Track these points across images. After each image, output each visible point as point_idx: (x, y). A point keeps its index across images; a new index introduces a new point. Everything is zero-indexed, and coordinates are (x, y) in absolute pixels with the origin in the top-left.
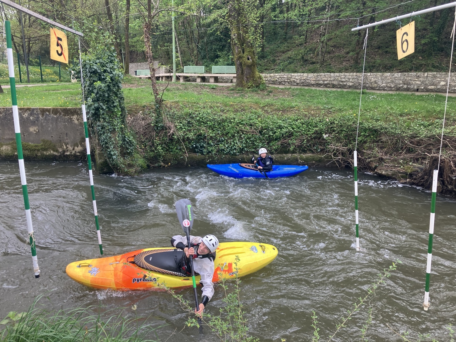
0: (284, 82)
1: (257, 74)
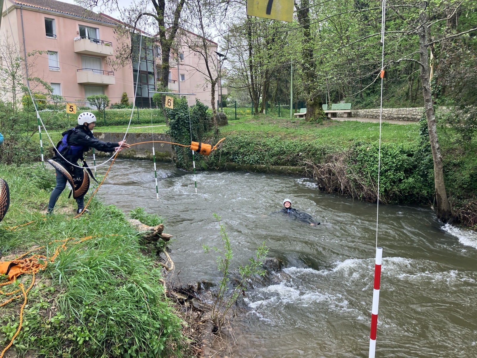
1: (317, 111)
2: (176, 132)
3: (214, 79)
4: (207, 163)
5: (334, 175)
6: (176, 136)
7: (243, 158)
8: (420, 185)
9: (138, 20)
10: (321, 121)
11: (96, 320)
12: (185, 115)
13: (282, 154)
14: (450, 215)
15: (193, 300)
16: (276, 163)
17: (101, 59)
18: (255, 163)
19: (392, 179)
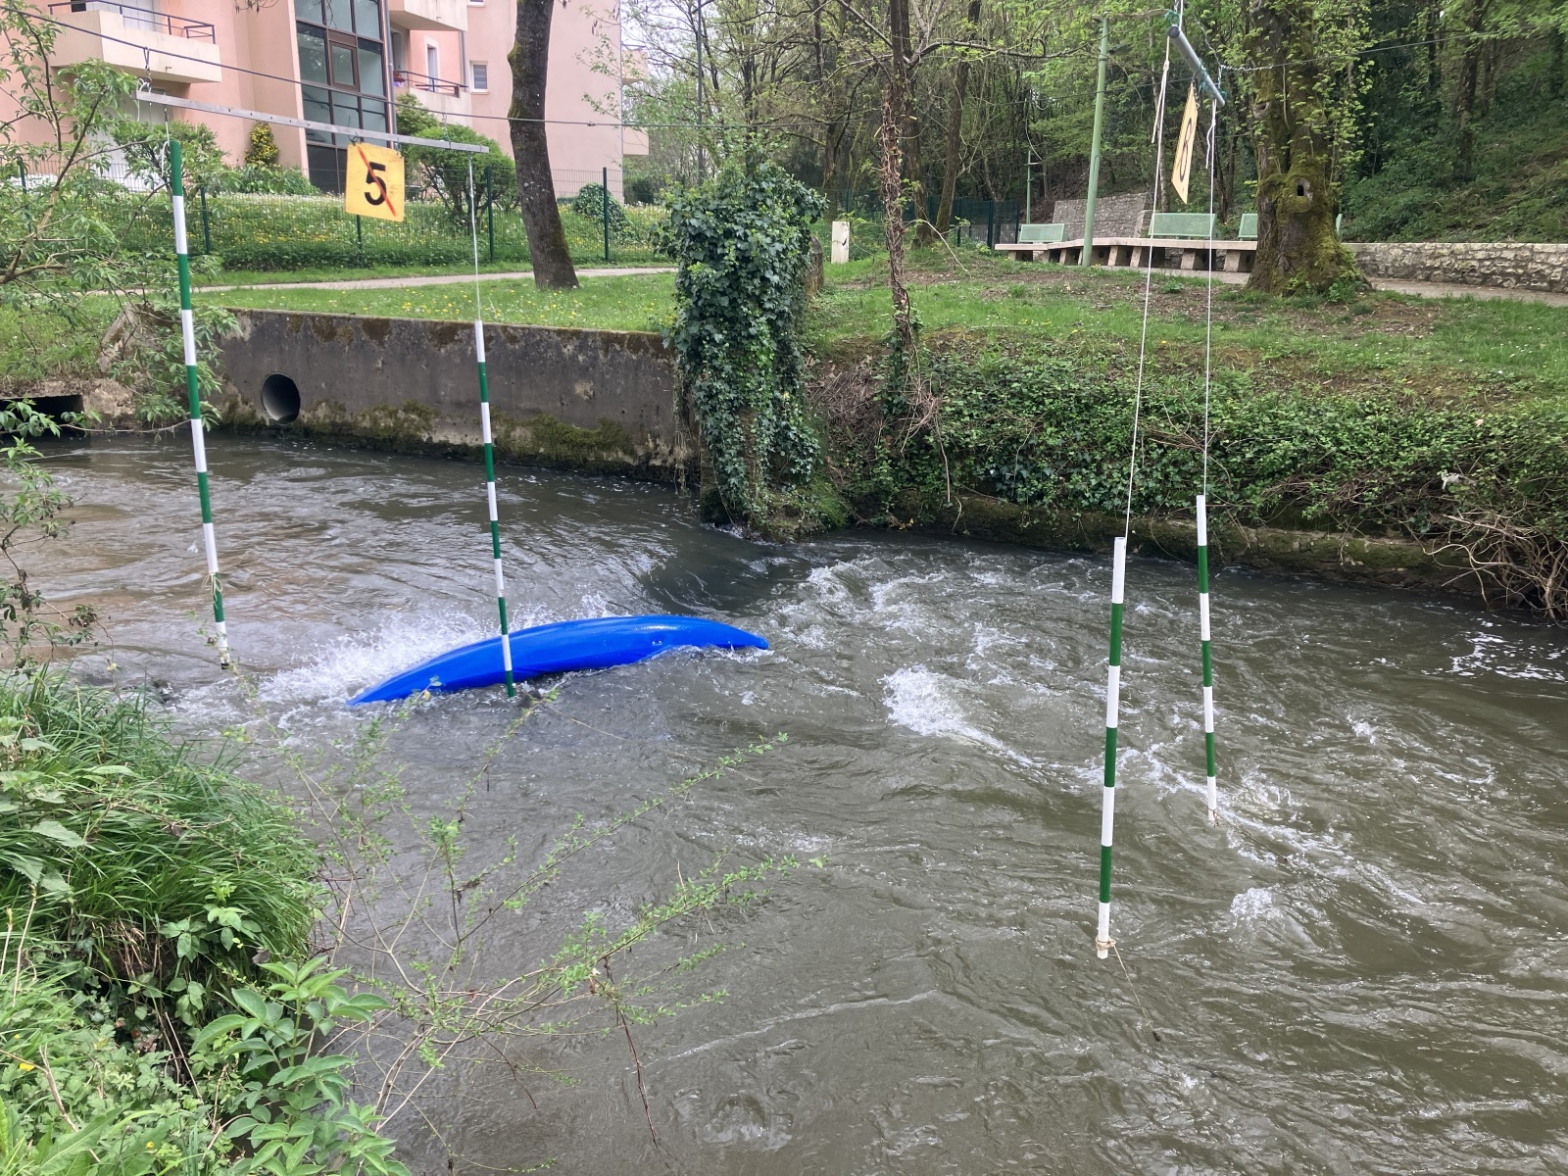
0: (1503, 274)
1: (1328, 245)
13: (1311, 469)
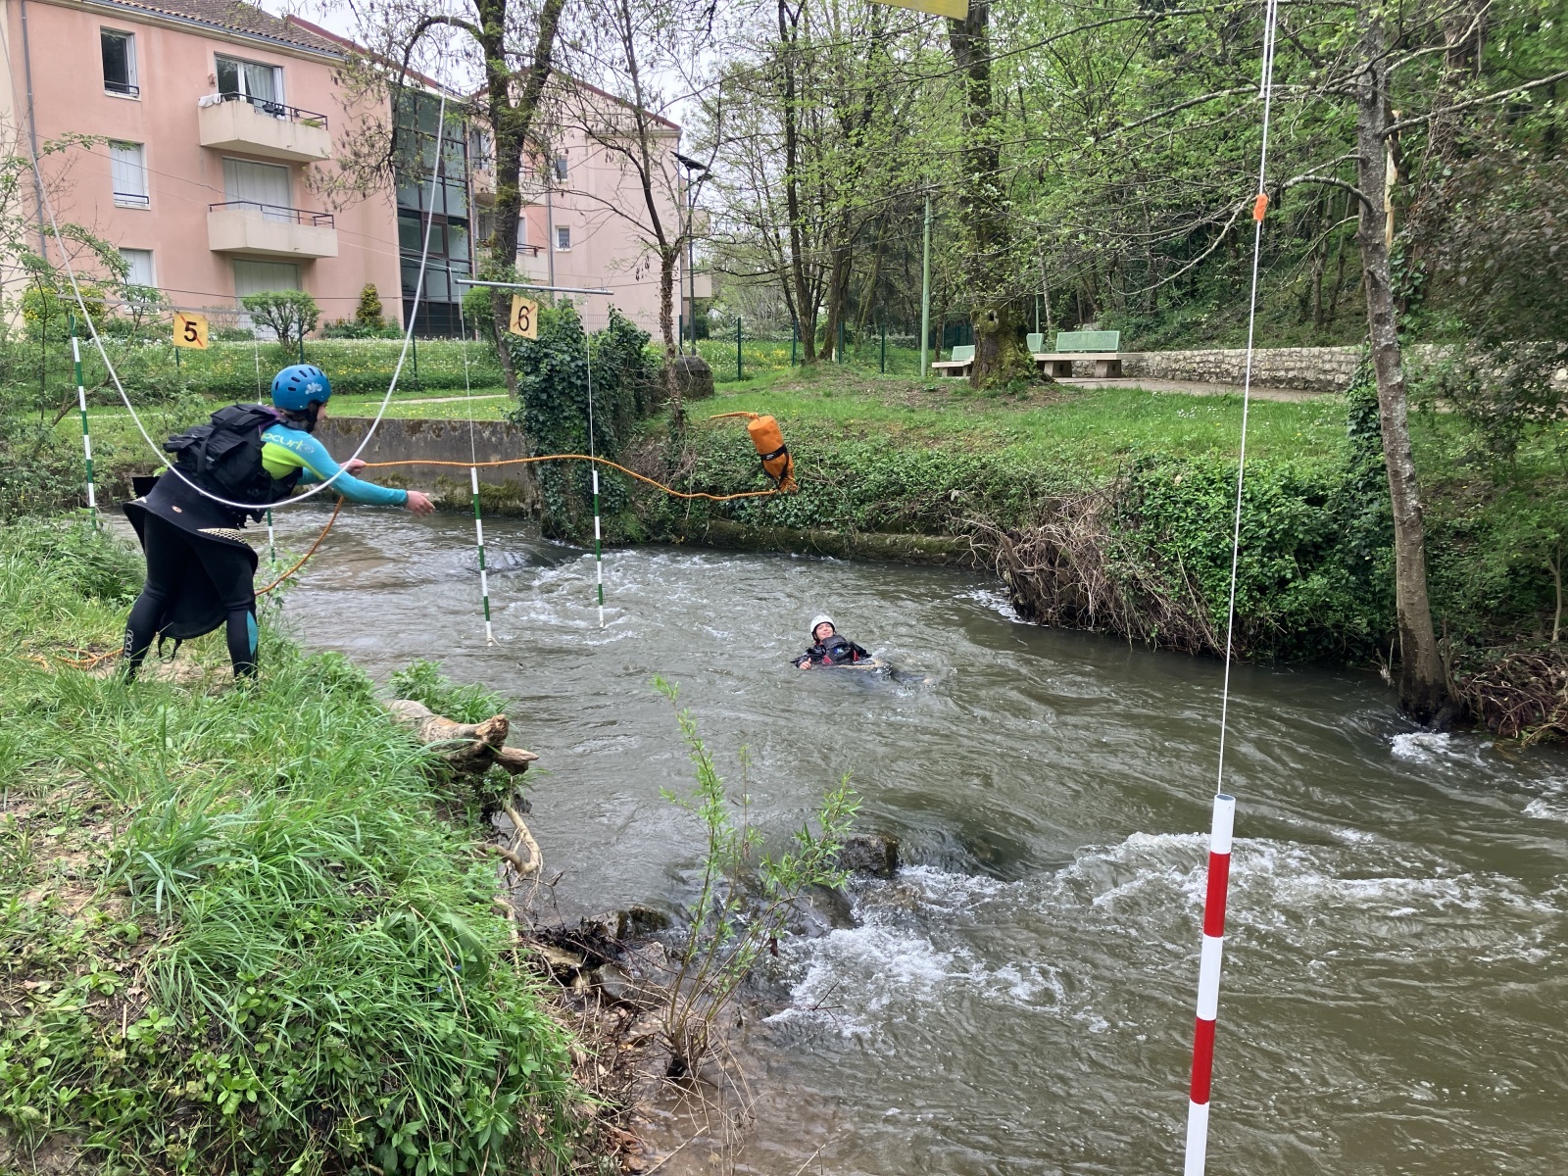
1: (1010, 354)
2: (541, 418)
3: (670, 240)
4: (645, 521)
5: (1064, 563)
6: (541, 430)
7: (765, 505)
8: (1347, 598)
9: (415, 39)
10: (1021, 388)
11: (283, 1032)
12: (574, 359)
13: (893, 493)
14: (1444, 697)
15: (602, 970)
16: (873, 525)
17: (290, 172)
18: (804, 523)
19: (1255, 578)
